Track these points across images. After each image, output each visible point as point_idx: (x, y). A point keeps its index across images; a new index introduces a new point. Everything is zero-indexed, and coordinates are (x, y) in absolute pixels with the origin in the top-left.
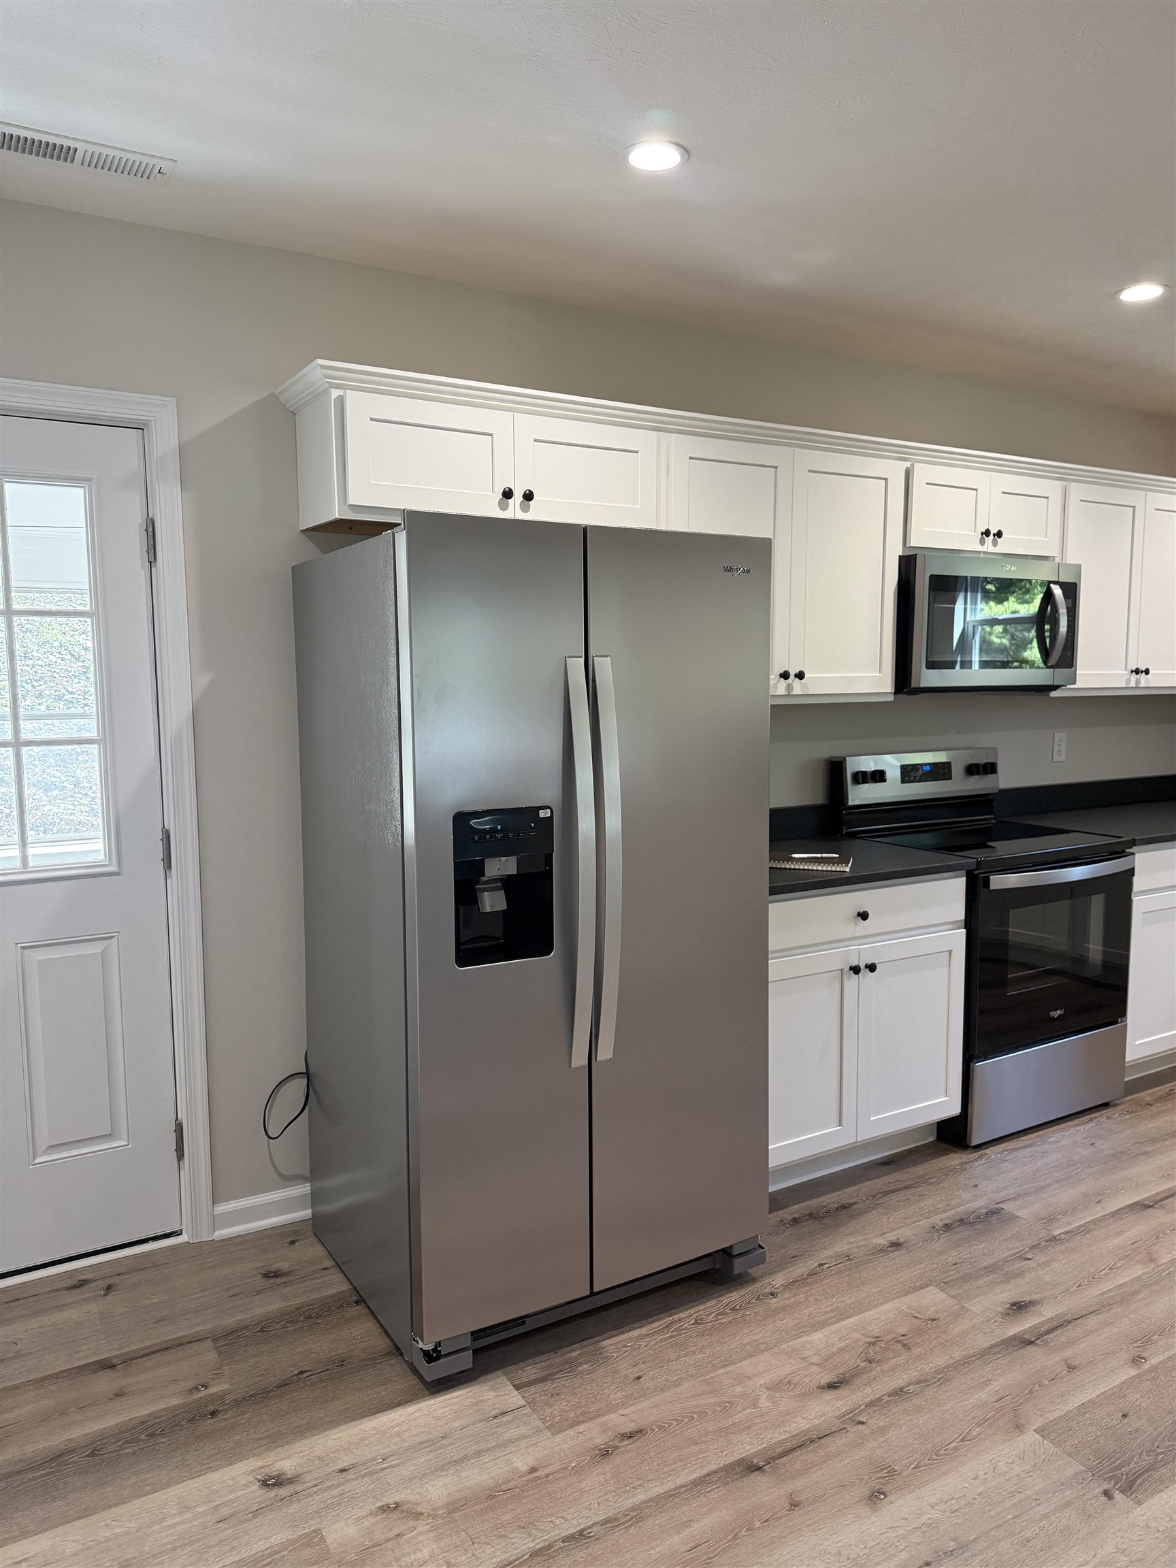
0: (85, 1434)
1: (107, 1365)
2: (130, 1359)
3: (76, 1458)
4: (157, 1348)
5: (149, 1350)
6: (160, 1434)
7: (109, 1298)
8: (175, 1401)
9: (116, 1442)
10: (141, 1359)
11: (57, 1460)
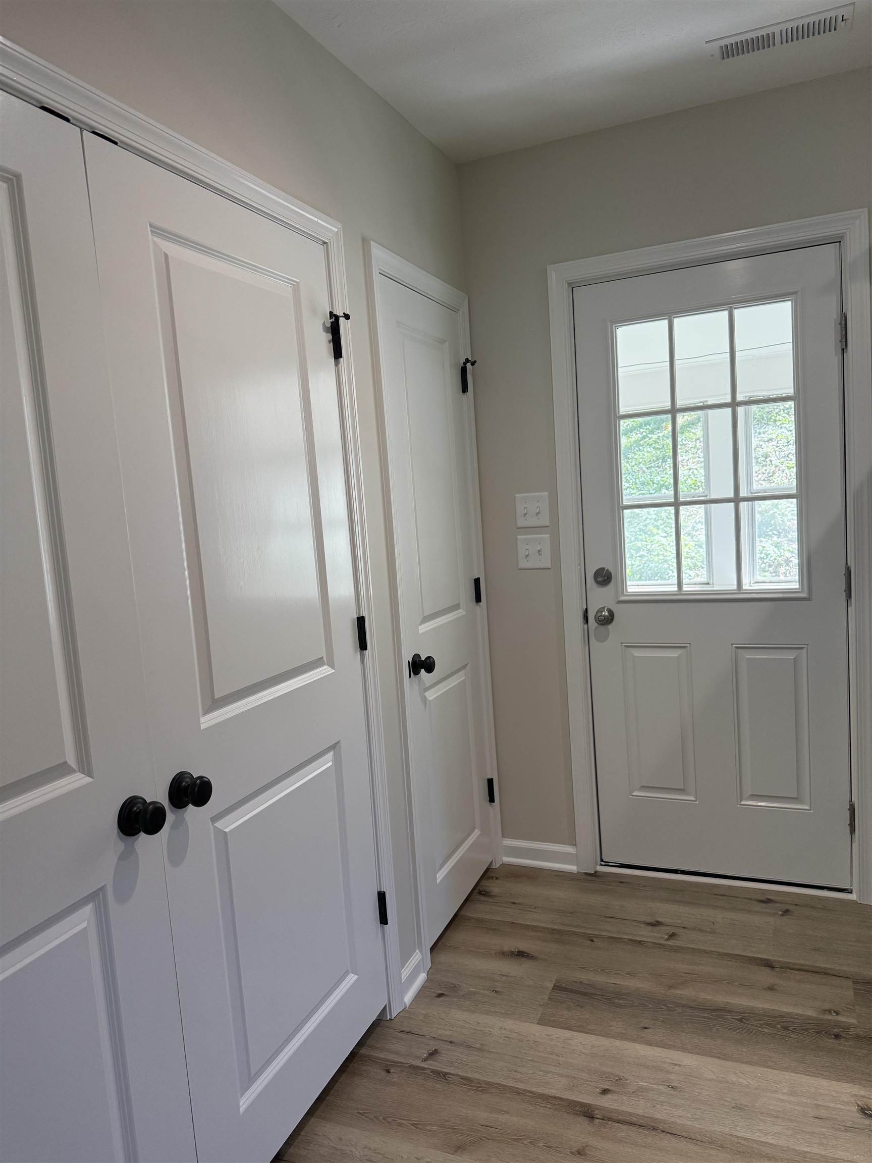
0: (740, 1004)
1: (769, 965)
2: (787, 967)
3: (729, 1017)
4: (807, 968)
5: (802, 967)
6: (791, 1031)
7: (785, 918)
8: (811, 1013)
9: (759, 1020)
10: (795, 972)
11: (718, 1012)
